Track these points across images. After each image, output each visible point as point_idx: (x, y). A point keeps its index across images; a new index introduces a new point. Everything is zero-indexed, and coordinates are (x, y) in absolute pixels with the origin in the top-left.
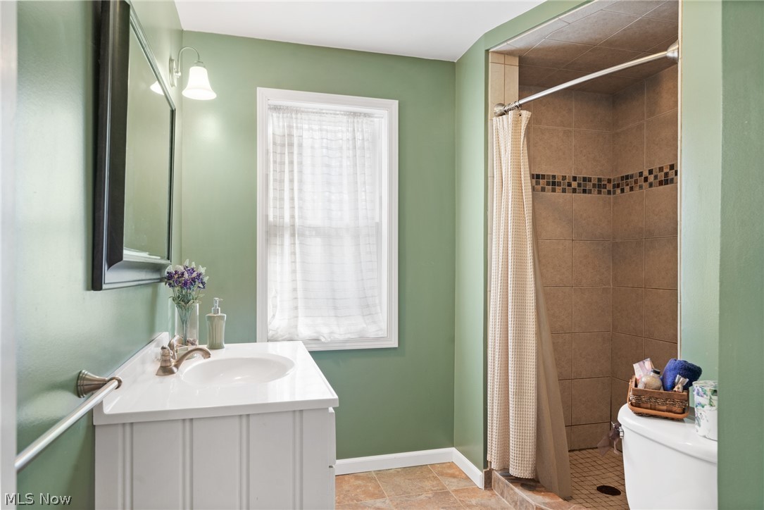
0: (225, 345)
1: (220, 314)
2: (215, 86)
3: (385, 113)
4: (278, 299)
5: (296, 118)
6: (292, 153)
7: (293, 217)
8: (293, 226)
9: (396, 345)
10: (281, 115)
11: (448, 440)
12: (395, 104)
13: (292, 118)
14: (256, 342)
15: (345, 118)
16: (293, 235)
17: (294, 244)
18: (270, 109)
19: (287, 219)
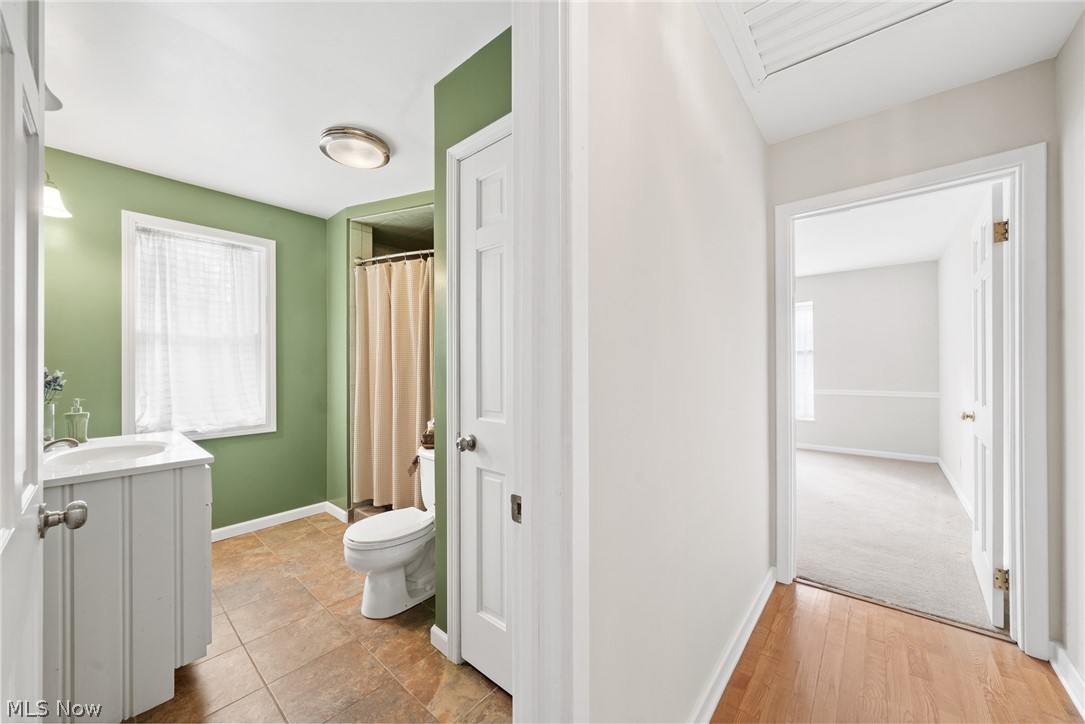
0: (88, 440)
1: (81, 412)
2: (70, 207)
3: (264, 249)
4: (148, 398)
5: (169, 242)
6: (165, 272)
7: (165, 327)
8: (165, 335)
9: (275, 430)
10: (151, 237)
11: (322, 496)
12: (273, 244)
13: (163, 241)
14: (121, 434)
15: (223, 249)
16: (165, 343)
17: (167, 351)
18: (137, 230)
19: (158, 328)
